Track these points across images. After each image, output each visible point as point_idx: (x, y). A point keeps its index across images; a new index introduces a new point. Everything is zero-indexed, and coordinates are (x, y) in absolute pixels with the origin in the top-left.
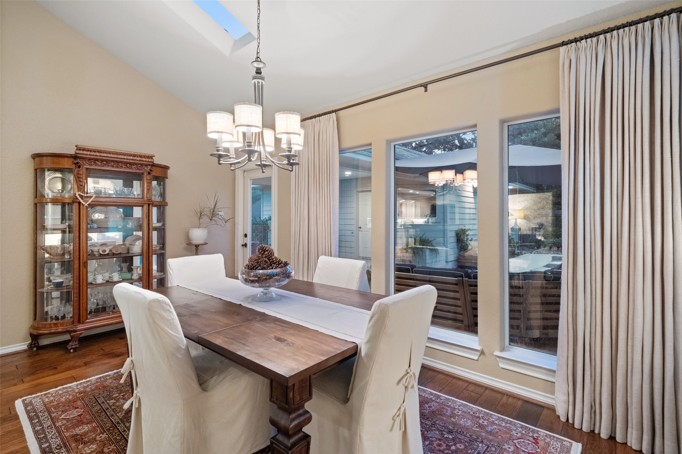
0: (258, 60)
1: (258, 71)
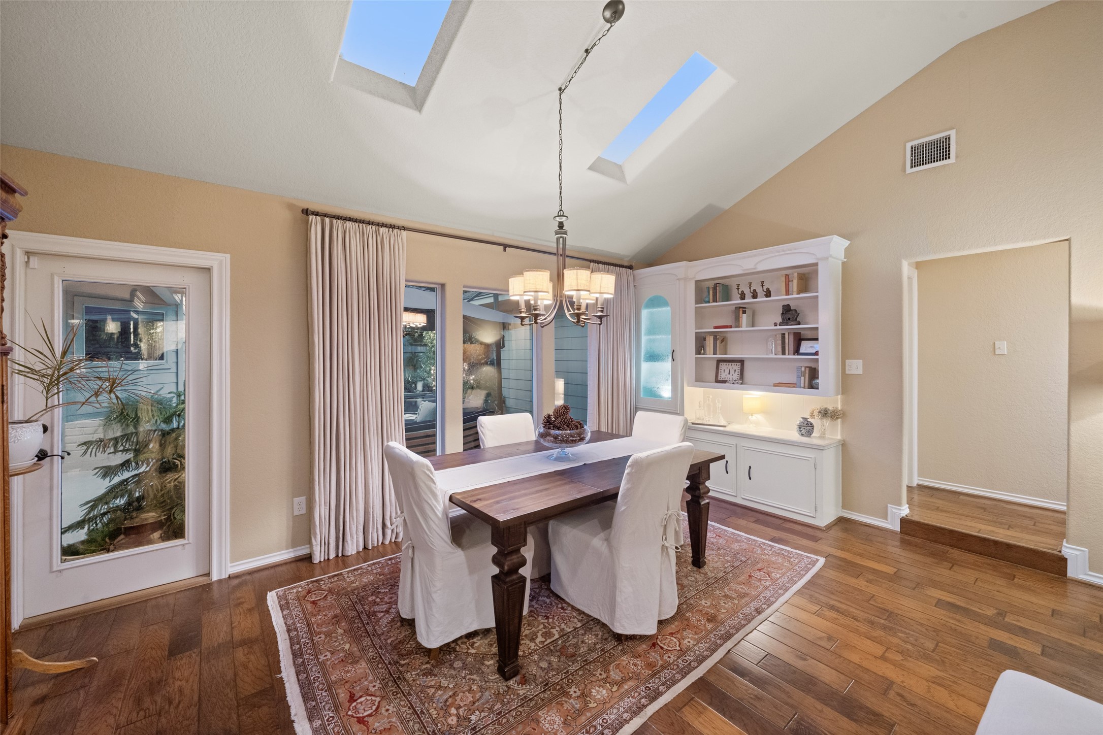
0: (561, 214)
1: (561, 225)
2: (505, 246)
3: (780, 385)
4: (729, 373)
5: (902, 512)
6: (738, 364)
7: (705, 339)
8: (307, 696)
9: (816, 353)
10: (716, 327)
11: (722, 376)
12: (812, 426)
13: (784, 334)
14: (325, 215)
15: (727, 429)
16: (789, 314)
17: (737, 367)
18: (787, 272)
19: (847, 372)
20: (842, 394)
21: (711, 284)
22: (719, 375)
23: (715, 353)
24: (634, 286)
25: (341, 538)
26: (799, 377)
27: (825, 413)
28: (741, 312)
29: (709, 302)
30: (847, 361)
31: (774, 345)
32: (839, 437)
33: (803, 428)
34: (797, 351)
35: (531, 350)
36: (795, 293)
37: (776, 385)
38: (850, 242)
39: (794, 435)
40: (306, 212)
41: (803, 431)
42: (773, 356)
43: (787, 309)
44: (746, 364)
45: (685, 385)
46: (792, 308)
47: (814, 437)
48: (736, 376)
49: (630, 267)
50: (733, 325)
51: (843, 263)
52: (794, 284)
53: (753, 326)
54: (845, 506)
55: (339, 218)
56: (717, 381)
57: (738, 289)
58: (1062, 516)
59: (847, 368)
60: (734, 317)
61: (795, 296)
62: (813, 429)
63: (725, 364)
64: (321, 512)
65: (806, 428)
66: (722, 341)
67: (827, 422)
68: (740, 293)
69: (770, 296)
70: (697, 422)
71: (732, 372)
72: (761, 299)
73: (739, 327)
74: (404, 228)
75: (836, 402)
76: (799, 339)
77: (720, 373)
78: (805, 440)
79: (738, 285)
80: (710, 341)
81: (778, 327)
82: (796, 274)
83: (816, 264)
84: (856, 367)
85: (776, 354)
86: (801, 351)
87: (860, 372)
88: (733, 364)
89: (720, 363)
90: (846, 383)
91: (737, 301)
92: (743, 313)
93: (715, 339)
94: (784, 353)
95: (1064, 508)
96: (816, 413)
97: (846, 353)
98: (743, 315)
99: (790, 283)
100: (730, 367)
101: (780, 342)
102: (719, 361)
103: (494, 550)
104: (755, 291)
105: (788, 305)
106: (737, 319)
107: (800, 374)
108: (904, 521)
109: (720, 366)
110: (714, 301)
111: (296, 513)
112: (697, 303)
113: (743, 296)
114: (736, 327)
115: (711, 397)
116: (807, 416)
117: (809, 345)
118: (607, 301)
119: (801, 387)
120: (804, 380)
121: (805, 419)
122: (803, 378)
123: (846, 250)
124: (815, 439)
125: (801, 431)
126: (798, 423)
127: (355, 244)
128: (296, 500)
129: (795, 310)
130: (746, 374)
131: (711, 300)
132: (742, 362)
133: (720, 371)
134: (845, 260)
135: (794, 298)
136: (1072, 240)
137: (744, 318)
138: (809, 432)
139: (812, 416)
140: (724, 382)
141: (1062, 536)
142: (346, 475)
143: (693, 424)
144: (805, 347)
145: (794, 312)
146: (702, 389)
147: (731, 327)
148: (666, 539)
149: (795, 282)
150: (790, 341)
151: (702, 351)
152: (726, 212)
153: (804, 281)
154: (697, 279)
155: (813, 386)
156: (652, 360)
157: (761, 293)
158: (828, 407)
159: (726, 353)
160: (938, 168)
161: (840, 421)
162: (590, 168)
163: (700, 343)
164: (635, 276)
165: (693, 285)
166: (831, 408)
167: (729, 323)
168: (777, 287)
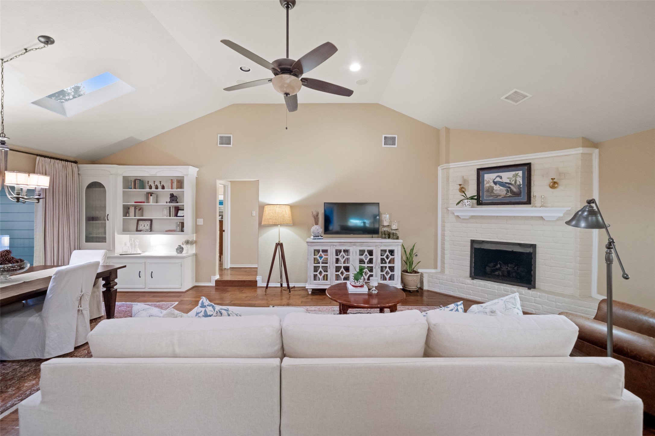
3: (169, 231)
4: (144, 226)
5: (216, 278)
6: (149, 221)
7: (129, 208)
9: (183, 216)
10: (135, 203)
11: (140, 228)
12: (183, 248)
13: (170, 207)
15: (141, 255)
16: (173, 198)
17: (148, 223)
18: (172, 178)
19: (197, 224)
20: (196, 233)
21: (133, 179)
22: (139, 227)
23: (135, 216)
24: (79, 174)
26: (177, 227)
27: (188, 242)
28: (149, 195)
29: (131, 188)
30: (198, 220)
31: (166, 212)
32: (194, 252)
33: (178, 250)
34: (176, 215)
36: (175, 189)
37: (166, 231)
38: (199, 169)
39: (174, 253)
41: (178, 251)
42: (165, 217)
43: (172, 196)
44: (153, 221)
45: (116, 234)
46: (174, 195)
47: (184, 253)
48: (148, 227)
49: (75, 162)
50: (145, 202)
51: (196, 177)
52: (175, 185)
53: (156, 203)
54: (197, 281)
56: (137, 231)
57: (148, 183)
58: (256, 269)
59: (197, 222)
60: (146, 197)
61: (175, 190)
62: (183, 250)
63: (142, 221)
65: (180, 249)
66: (140, 209)
67: (189, 246)
68: (149, 185)
69: (164, 189)
70: (123, 254)
71: (146, 226)
72: (160, 189)
73: (148, 202)
75: (193, 237)
76: (177, 209)
77: (139, 226)
78: (180, 255)
79: (148, 182)
80: (132, 210)
81: (168, 204)
82: (175, 180)
83: (184, 177)
84: (200, 222)
85: (167, 217)
86: (178, 215)
87: (202, 224)
88: (146, 221)
89: (139, 221)
90: (197, 229)
91: (148, 190)
92: (151, 196)
93: (135, 209)
94: (170, 216)
95: (257, 266)
96: (184, 243)
97: (197, 215)
98: (151, 197)
99: (173, 184)
100: (145, 223)
101: (168, 211)
102: (138, 220)
104: (157, 185)
105: (173, 194)
106: (148, 199)
107: (177, 226)
108: (217, 282)
109: (139, 222)
110: (134, 188)
112: (124, 188)
113: (151, 187)
114: (147, 203)
115: (133, 239)
116: (181, 244)
117: (182, 213)
119: (178, 232)
120: (179, 228)
121: (180, 246)
122: (178, 227)
123: (198, 172)
124: (184, 254)
125: (177, 251)
126: (176, 248)
129: (176, 196)
130: (154, 226)
131: (133, 188)
132: (151, 220)
133: (139, 225)
134: (197, 176)
135: (175, 191)
136: (259, 181)
137: (151, 198)
138: (181, 251)
139: (183, 244)
140: (140, 231)
141: (257, 275)
143: (120, 255)
144: (180, 213)
145: (175, 197)
146: (128, 236)
147: (144, 202)
148: (81, 307)
149: (175, 183)
150: (173, 211)
151: (128, 215)
152: (143, 142)
153: (180, 183)
154: (124, 175)
155: (182, 231)
156: (93, 220)
157: (160, 187)
158: (189, 239)
159: (142, 216)
160: (226, 147)
161: (194, 245)
162: (33, 103)
163: (126, 210)
164: (78, 168)
165: (122, 178)
166: (190, 240)
167: (143, 201)
168: (167, 185)
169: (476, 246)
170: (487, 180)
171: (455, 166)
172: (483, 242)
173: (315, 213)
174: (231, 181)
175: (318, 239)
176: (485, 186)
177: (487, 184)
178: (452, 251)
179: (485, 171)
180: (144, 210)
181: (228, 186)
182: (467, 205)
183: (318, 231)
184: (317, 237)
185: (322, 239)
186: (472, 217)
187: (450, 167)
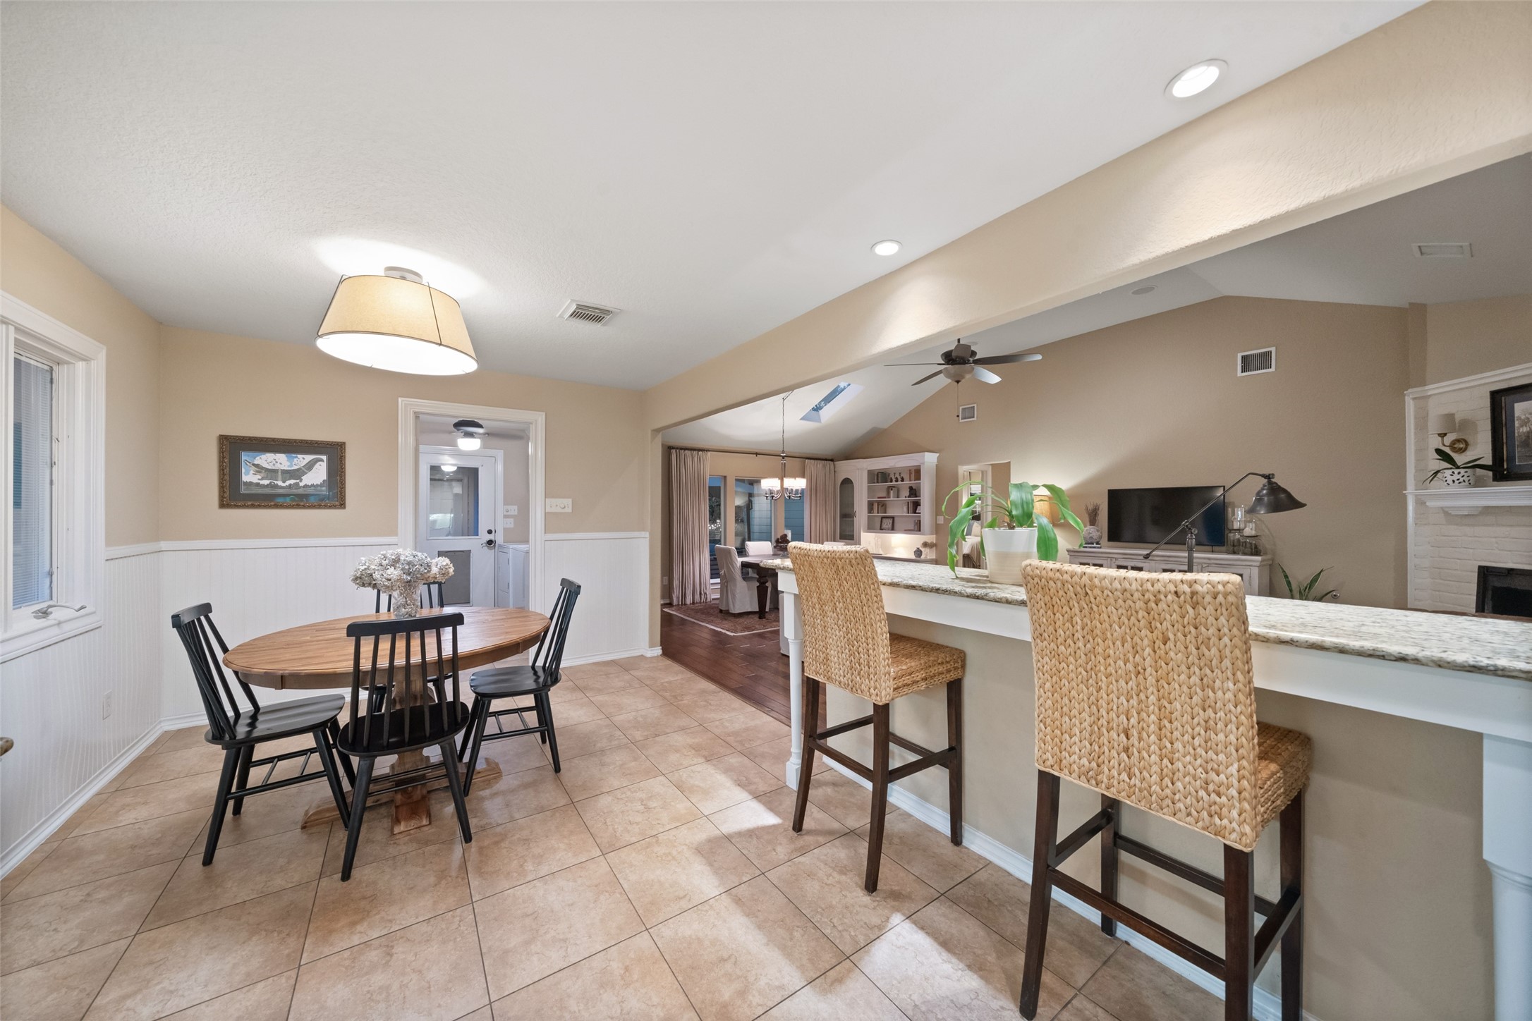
2: (757, 454)
3: (908, 531)
4: (887, 525)
7: (873, 504)
8: (698, 620)
9: (921, 513)
10: (878, 498)
11: (884, 526)
12: (921, 552)
13: (909, 502)
14: (677, 448)
16: (912, 491)
17: (891, 521)
18: (910, 468)
19: (936, 523)
20: (932, 534)
21: (876, 473)
23: (879, 513)
24: (834, 472)
25: (684, 596)
26: (915, 526)
27: (925, 545)
28: (891, 489)
30: (938, 517)
31: (906, 508)
32: (935, 557)
33: (916, 552)
34: (914, 512)
35: (771, 511)
36: (913, 480)
37: (906, 530)
38: (937, 455)
39: (912, 556)
40: (670, 448)
41: (917, 554)
43: (911, 488)
44: (895, 519)
45: (862, 531)
48: (890, 526)
49: (832, 460)
51: (933, 467)
52: (913, 476)
53: (898, 497)
55: (682, 449)
56: (881, 529)
57: (889, 476)
59: (936, 520)
61: (914, 482)
63: (885, 519)
64: (676, 583)
66: (882, 506)
67: (928, 549)
68: (890, 478)
69: (903, 481)
72: (900, 482)
73: (889, 498)
74: (709, 451)
75: (931, 538)
76: (916, 505)
77: (882, 525)
78: (919, 559)
79: (890, 474)
80: (876, 506)
81: (907, 498)
82: (914, 470)
83: (922, 466)
84: (939, 520)
85: (906, 513)
86: (916, 512)
87: (942, 523)
88: (888, 519)
90: (933, 530)
91: (889, 483)
93: (878, 505)
94: (909, 513)
96: (922, 544)
97: (936, 513)
98: (892, 491)
99: (911, 475)
100: (887, 521)
101: (908, 507)
102: (883, 518)
103: (758, 584)
104: (897, 478)
106: (888, 493)
107: (914, 524)
109: (882, 520)
111: (664, 584)
112: (869, 482)
113: (892, 481)
115: (877, 538)
116: (919, 546)
117: (920, 509)
118: (803, 490)
119: (915, 531)
120: (917, 527)
121: (918, 548)
123: (938, 458)
125: (915, 554)
126: (914, 549)
127: (689, 461)
128: (665, 578)
129: (914, 489)
130: (895, 524)
131: (876, 482)
132: (893, 518)
133: (882, 523)
134: (937, 464)
136: (1011, 462)
137: (892, 493)
138: (920, 555)
139: (921, 547)
140: (884, 530)
142: (686, 568)
144: (918, 509)
146: (874, 534)
147: (886, 498)
149: (913, 474)
150: (911, 506)
151: (872, 511)
152: (886, 430)
153: (917, 473)
154: (869, 469)
155: (920, 531)
156: (846, 518)
157: (900, 479)
158: (927, 541)
159: (885, 513)
160: (970, 421)
161: (935, 548)
162: (801, 419)
163: (871, 506)
164: (834, 465)
165: (866, 471)
166: (929, 541)
167: (884, 496)
168: (906, 477)
169: (1497, 583)
170: (1523, 417)
171: (1441, 390)
172: (1510, 572)
173: (1091, 508)
174: (991, 465)
175: (1091, 547)
176: (1516, 431)
177: (1522, 426)
178: (1437, 593)
179: (1518, 396)
180: (888, 506)
181: (986, 471)
182: (1450, 481)
183: (1091, 535)
184: (1089, 544)
185: (1100, 548)
186: (1487, 510)
187: (1429, 394)
